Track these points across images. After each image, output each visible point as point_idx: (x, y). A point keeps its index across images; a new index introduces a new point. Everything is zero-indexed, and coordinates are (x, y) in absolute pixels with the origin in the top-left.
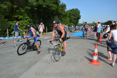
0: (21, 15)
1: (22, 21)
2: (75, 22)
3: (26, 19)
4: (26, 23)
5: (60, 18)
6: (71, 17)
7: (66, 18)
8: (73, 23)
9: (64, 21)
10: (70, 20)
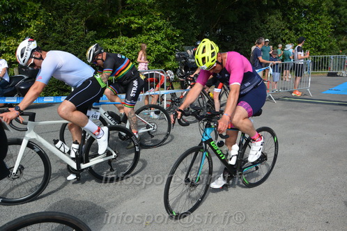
0: (141, 15)
1: (143, 38)
3: (158, 29)
4: (156, 42)
6: (342, 12)
9: (309, 31)
10: (335, 28)
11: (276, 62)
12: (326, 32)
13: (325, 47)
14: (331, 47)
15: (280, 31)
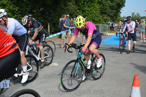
2: (112, 15)
5: (79, 6)
6: (104, 3)
7: (92, 6)
8: (109, 15)
9: (89, 11)
10: (101, 11)
11: (73, 27)
12: (97, 13)
13: (97, 20)
14: (100, 20)
15: (74, 11)
